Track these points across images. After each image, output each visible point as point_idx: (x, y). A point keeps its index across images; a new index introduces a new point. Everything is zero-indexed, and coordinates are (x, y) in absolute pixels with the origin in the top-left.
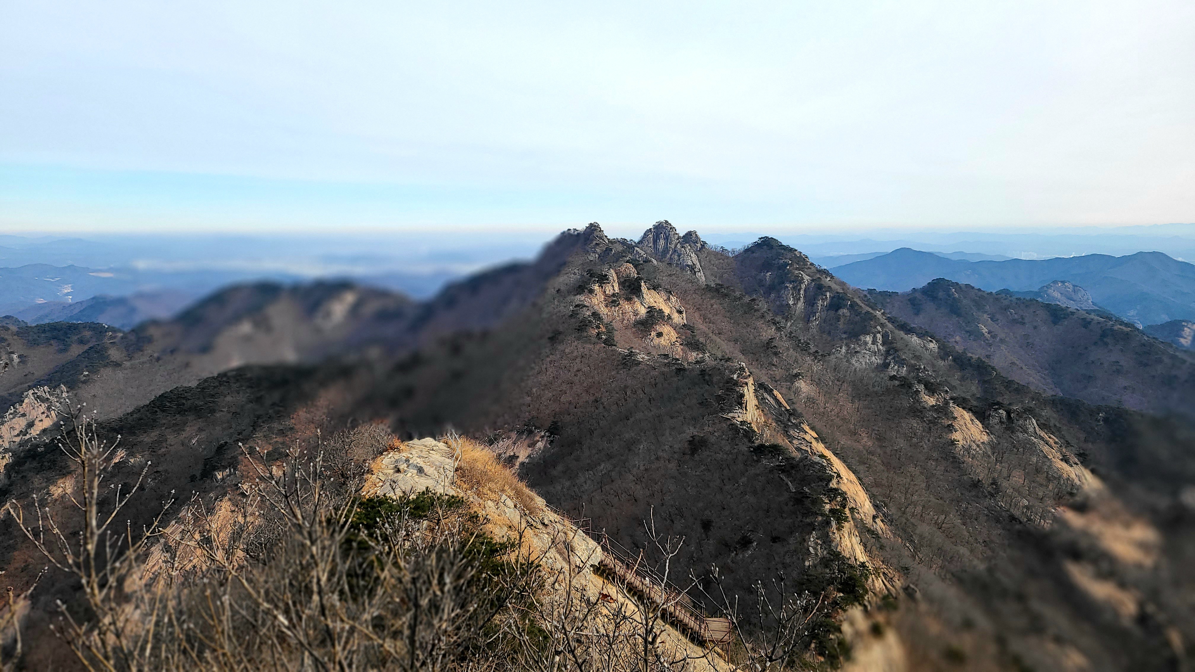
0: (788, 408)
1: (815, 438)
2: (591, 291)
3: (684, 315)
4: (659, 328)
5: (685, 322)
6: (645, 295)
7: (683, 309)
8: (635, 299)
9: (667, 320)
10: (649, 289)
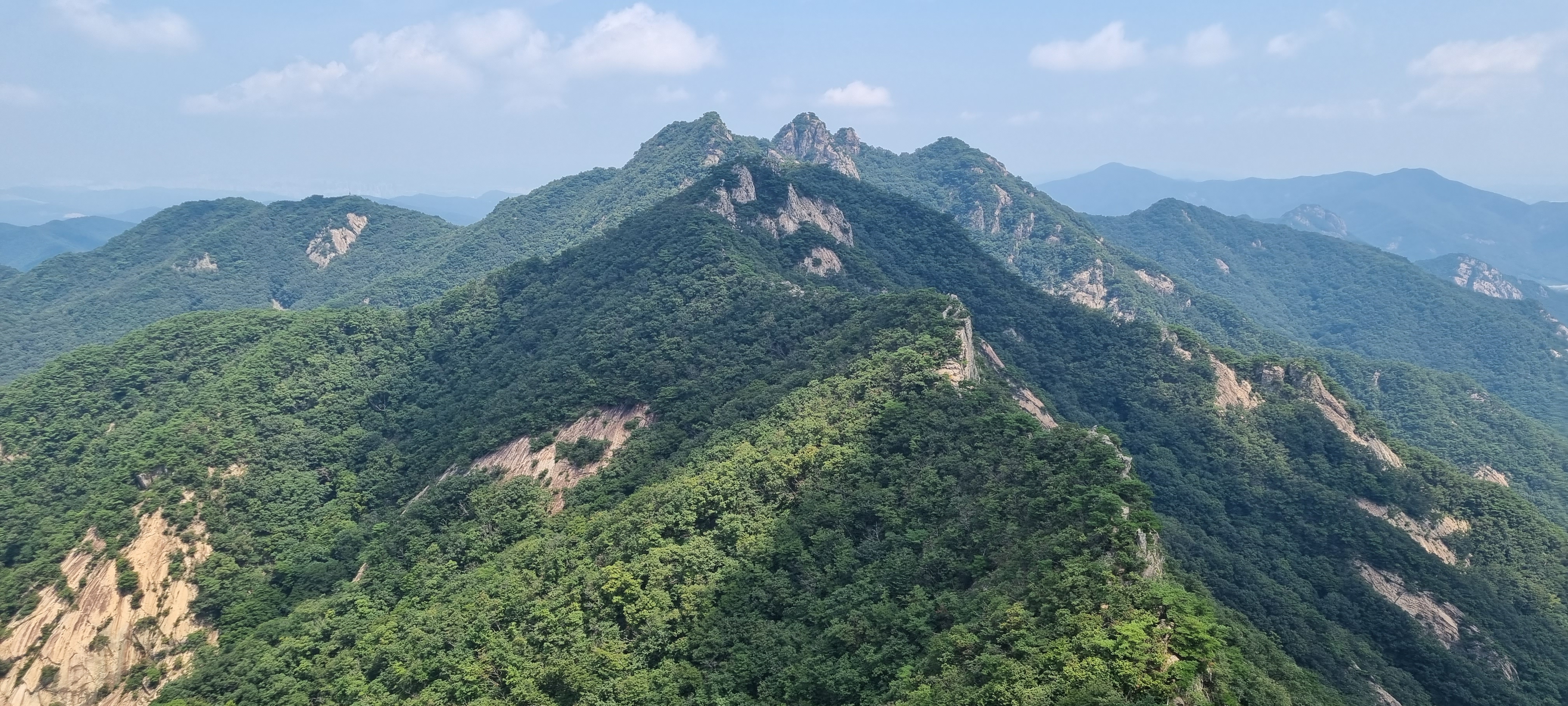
0: (1002, 366)
1: (1041, 409)
2: (716, 199)
3: (851, 235)
4: (815, 253)
5: (852, 244)
6: (794, 205)
8: (781, 210)
9: (827, 242)
10: (799, 197)
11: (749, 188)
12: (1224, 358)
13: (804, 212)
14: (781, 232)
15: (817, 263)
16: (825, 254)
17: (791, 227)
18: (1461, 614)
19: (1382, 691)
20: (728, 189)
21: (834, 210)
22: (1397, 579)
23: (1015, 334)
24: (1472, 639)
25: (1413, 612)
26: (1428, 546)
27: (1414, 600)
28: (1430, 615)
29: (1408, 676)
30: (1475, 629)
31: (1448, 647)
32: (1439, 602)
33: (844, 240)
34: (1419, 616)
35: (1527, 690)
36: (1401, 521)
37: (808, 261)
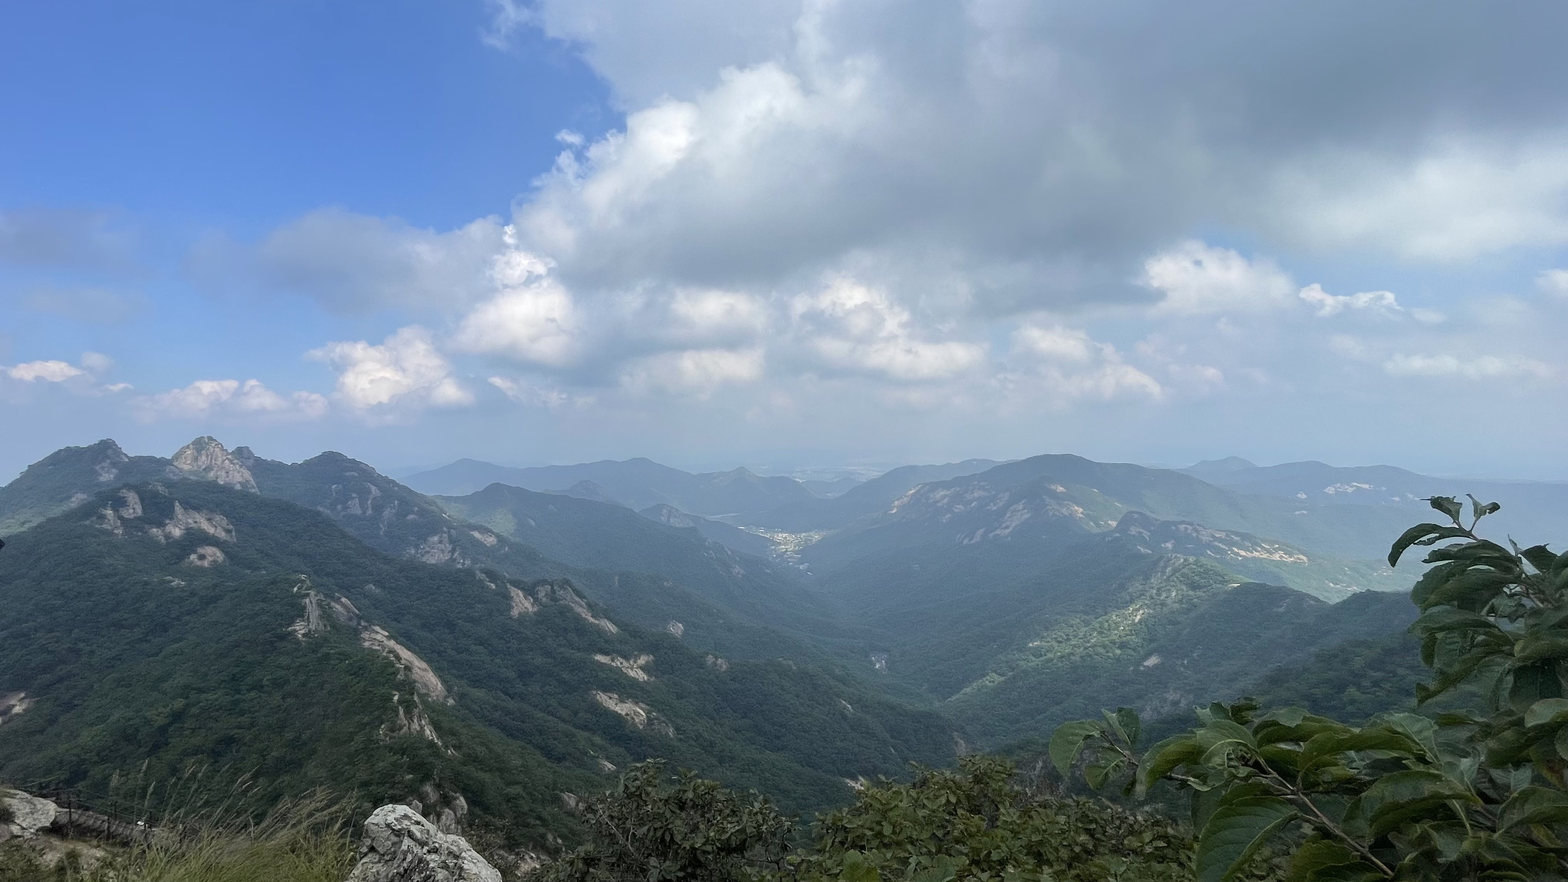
0: (357, 612)
1: (386, 637)
2: (102, 517)
3: (234, 533)
4: (201, 551)
5: (235, 540)
6: (180, 516)
7: (231, 527)
8: (167, 521)
9: (211, 541)
10: (185, 509)
11: (136, 506)
12: (517, 584)
13: (190, 521)
14: (168, 536)
15: (202, 557)
16: (209, 550)
17: (177, 533)
18: (648, 707)
19: (606, 763)
20: (115, 509)
21: (218, 518)
22: (616, 696)
23: (373, 588)
24: (653, 720)
25: (623, 713)
26: (632, 674)
27: (624, 705)
28: (632, 713)
29: (622, 750)
30: (654, 714)
31: (641, 727)
32: (637, 703)
33: (228, 538)
34: (627, 715)
35: (681, 740)
36: (619, 662)
37: (193, 557)
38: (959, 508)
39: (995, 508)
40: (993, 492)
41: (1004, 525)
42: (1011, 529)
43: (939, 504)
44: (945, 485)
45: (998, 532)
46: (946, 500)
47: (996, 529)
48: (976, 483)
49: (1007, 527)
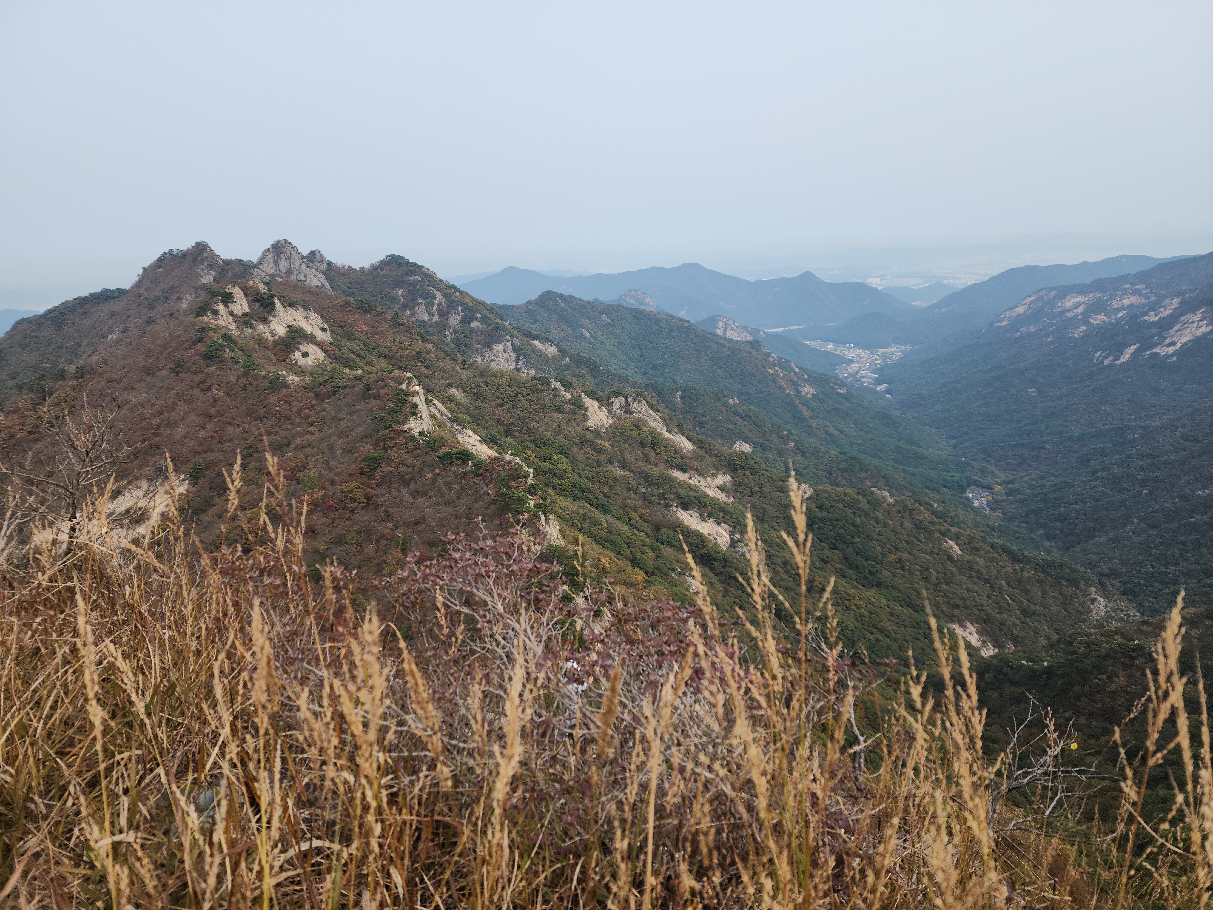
0: (449, 415)
5: (331, 339)
6: (281, 313)
8: (271, 318)
9: (311, 339)
10: (284, 307)
11: (243, 303)
12: (590, 395)
13: (290, 318)
15: (305, 355)
16: (311, 348)
17: (281, 331)
18: (731, 529)
19: (693, 582)
20: (225, 304)
21: (313, 316)
22: (696, 514)
23: (457, 392)
24: (736, 542)
25: (706, 533)
27: (706, 524)
28: (715, 533)
30: (737, 535)
31: (725, 549)
32: (718, 523)
33: (324, 337)
34: (709, 534)
36: (696, 481)
37: (298, 354)
38: (1100, 319)
39: (1157, 318)
40: (1153, 299)
41: (1168, 341)
42: (1178, 346)
43: (1070, 315)
44: (1081, 290)
45: (1157, 350)
46: (1080, 309)
47: (1155, 345)
48: (1128, 286)
49: (1173, 344)
